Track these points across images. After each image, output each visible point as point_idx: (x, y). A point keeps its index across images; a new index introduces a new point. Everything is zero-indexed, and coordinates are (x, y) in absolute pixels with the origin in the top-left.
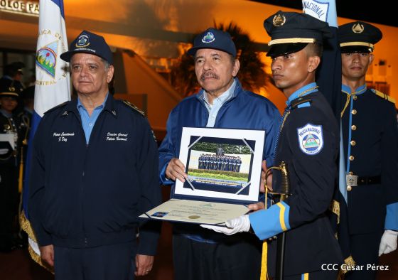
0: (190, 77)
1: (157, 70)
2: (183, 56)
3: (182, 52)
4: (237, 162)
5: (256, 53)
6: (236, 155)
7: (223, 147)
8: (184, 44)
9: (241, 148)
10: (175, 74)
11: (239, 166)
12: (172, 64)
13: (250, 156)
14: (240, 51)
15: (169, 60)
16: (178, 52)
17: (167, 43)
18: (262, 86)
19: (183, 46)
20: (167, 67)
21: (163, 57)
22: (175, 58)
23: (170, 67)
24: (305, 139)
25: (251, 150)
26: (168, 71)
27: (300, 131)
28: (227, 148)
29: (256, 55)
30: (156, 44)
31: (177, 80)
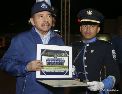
4: (63, 61)
6: (62, 58)
7: (56, 54)
9: (63, 55)
11: (64, 63)
13: (67, 58)
25: (68, 55)
28: (58, 55)
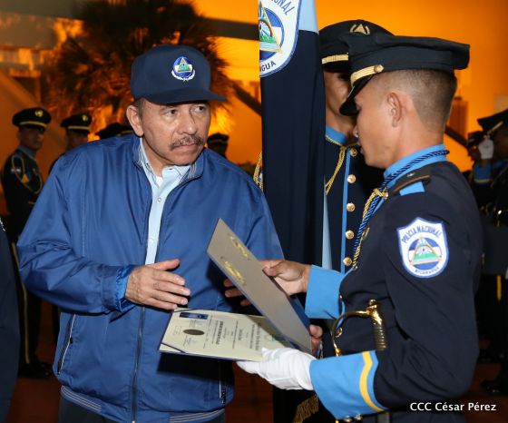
0: (78, 87)
1: (12, 73)
2: (64, 44)
3: (63, 37)
5: (209, 39)
8: (67, 20)
10: (48, 80)
12: (42, 60)
14: (178, 34)
15: (36, 52)
16: (54, 36)
17: (33, 18)
18: (220, 105)
19: (64, 25)
20: (31, 67)
21: (24, 47)
22: (49, 48)
23: (38, 67)
24: (412, 248)
26: (35, 74)
27: (402, 232)
29: (209, 43)
30: (9, 21)
31: (53, 93)
